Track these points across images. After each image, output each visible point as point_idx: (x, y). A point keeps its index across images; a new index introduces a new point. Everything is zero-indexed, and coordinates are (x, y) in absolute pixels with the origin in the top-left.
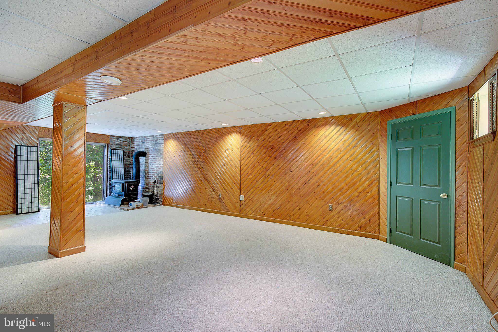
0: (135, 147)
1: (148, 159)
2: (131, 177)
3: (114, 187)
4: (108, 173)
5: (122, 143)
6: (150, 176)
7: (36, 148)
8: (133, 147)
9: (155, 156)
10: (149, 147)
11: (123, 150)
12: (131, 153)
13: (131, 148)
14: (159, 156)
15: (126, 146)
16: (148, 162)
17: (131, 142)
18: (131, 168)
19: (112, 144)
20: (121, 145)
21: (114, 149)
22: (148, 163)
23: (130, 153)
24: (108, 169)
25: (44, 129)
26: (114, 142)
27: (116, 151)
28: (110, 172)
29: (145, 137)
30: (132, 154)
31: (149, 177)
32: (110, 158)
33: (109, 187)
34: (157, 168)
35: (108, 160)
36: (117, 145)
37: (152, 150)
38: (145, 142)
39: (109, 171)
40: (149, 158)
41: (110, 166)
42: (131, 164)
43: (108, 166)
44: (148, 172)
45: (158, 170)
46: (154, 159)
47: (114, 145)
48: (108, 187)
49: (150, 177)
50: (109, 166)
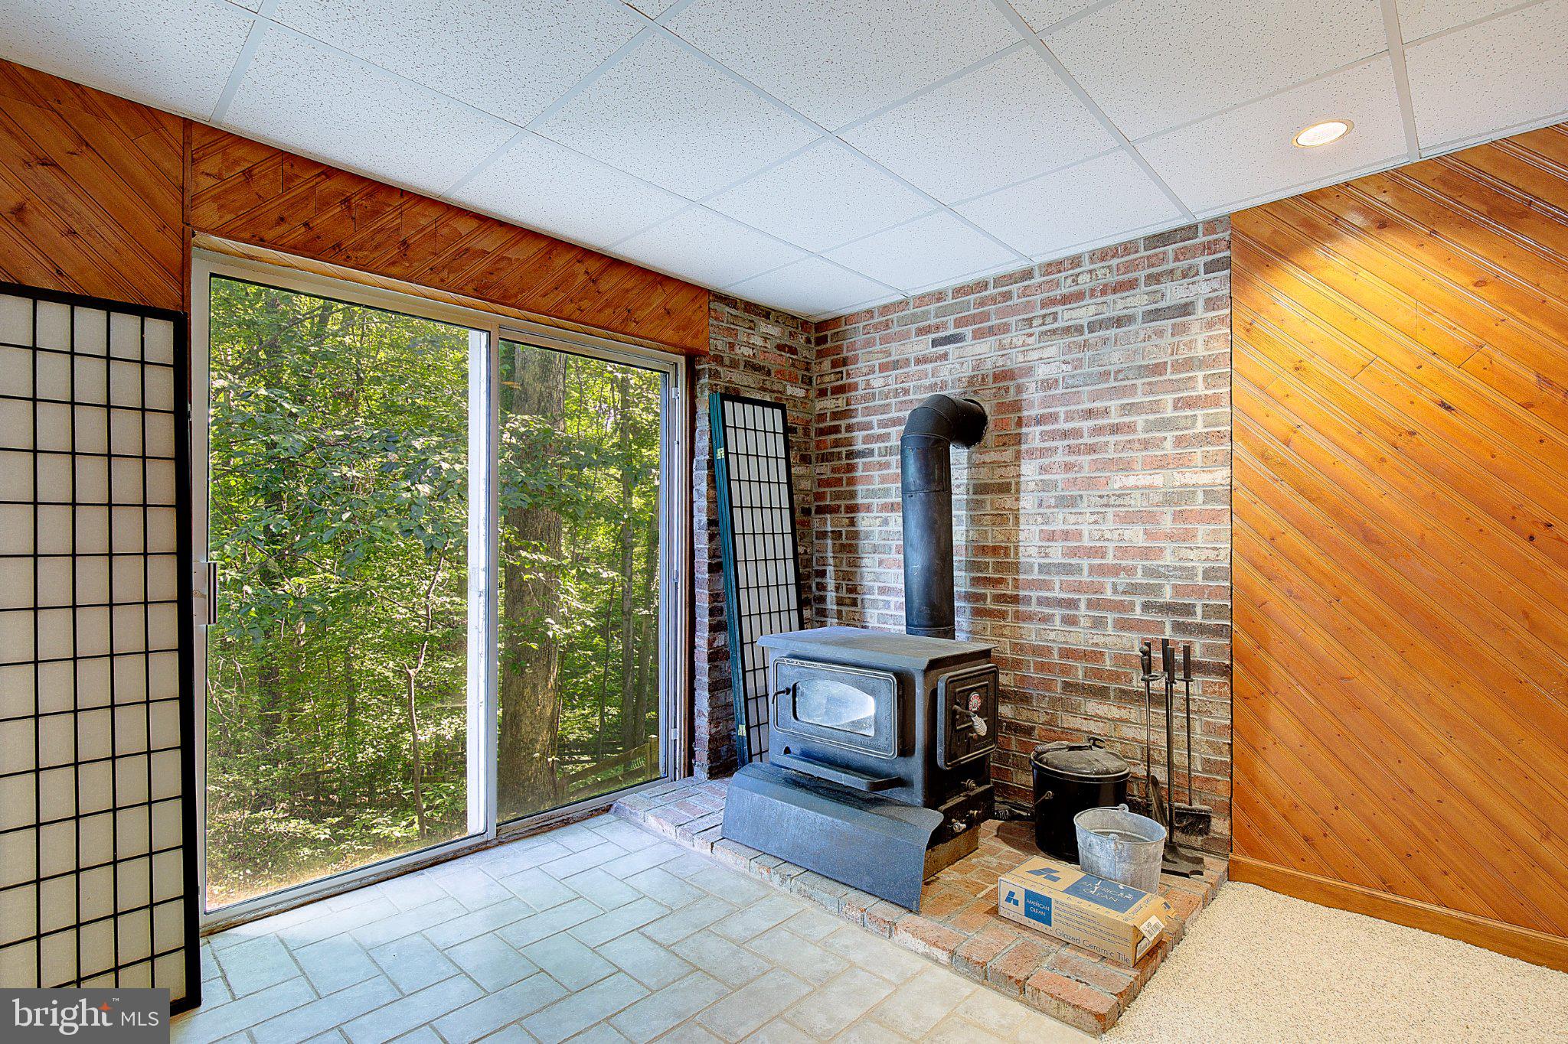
0: (854, 387)
1: (1008, 455)
2: (822, 599)
3: (794, 696)
4: (702, 574)
5: (775, 360)
6: (1034, 594)
7: (160, 333)
8: (840, 390)
9: (1097, 431)
10: (1016, 360)
11: (783, 408)
12: (822, 432)
13: (822, 393)
14: (1165, 424)
15: (793, 381)
16: (1004, 488)
17: (821, 354)
18: (822, 535)
19: (718, 359)
20: (769, 373)
21: (733, 395)
22: (1008, 491)
23: (813, 434)
24: (702, 544)
25: (241, 152)
26: (732, 346)
27: (748, 407)
28: (714, 568)
29: (959, 291)
30: (834, 436)
31: (1022, 608)
32: (711, 464)
33: (706, 679)
34: (1135, 535)
35: (701, 475)
36: (747, 364)
37: (1048, 384)
38: (968, 331)
39: (702, 561)
40: (1024, 447)
41: (712, 523)
42: (820, 510)
43: (701, 518)
44: (1016, 567)
45: (1145, 553)
46: (1088, 458)
47: (734, 364)
48: (703, 679)
49: (1034, 608)
50: (705, 519)
